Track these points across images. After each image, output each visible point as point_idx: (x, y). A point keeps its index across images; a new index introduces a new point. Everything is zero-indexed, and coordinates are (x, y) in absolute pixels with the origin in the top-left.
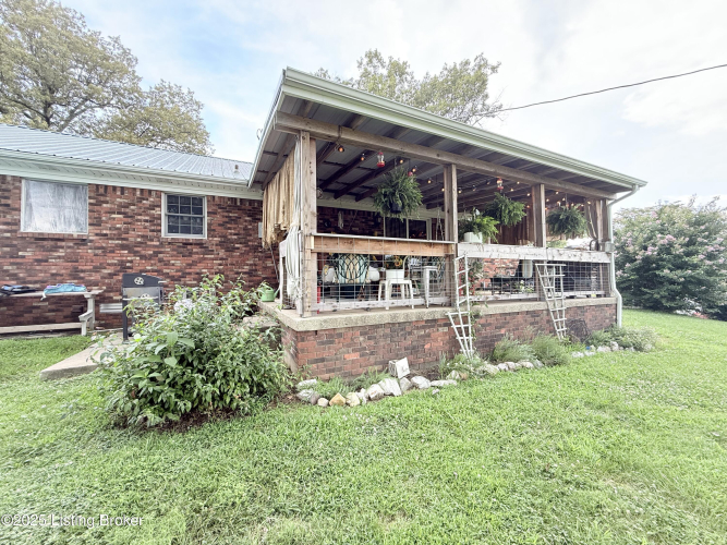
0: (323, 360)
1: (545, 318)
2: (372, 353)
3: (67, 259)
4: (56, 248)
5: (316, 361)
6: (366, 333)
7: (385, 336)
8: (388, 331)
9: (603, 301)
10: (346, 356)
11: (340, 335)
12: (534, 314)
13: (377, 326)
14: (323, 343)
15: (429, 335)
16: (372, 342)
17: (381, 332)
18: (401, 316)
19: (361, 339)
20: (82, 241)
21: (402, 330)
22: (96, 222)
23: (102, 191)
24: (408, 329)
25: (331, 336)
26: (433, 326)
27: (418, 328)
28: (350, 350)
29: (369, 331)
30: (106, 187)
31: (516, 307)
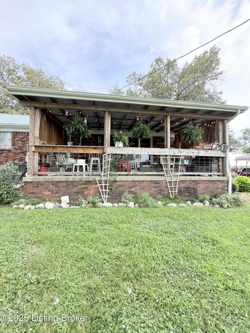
0: (34, 193)
1: (164, 185)
2: (57, 193)
3: (5, 157)
4: (2, 153)
5: (31, 193)
6: (54, 185)
7: (64, 186)
8: (65, 184)
9: (221, 178)
10: (45, 192)
11: (42, 184)
12: (156, 182)
13: (60, 182)
14: (34, 187)
15: (87, 188)
16: (57, 188)
17: (61, 184)
18: (71, 178)
19: (52, 186)
20: (9, 151)
21: (72, 184)
22: (13, 144)
23: (15, 133)
24: (75, 184)
25: (38, 184)
26: (89, 184)
27: (80, 184)
28: (46, 190)
29: (56, 183)
30: (17, 132)
31: (142, 178)
